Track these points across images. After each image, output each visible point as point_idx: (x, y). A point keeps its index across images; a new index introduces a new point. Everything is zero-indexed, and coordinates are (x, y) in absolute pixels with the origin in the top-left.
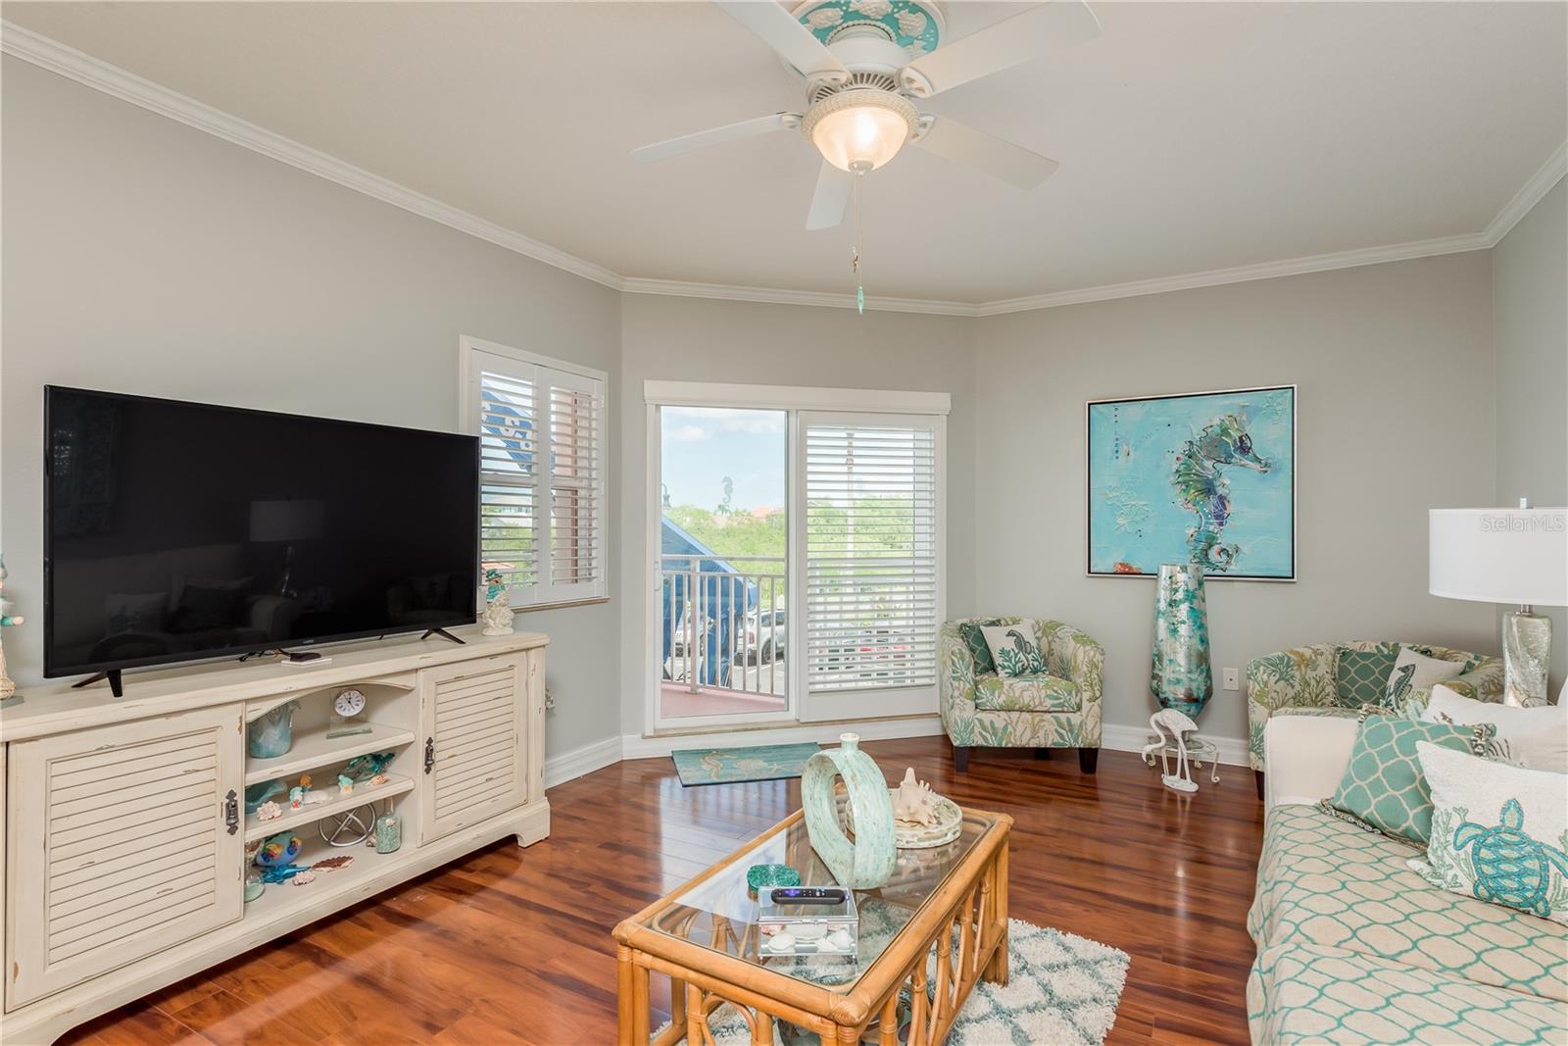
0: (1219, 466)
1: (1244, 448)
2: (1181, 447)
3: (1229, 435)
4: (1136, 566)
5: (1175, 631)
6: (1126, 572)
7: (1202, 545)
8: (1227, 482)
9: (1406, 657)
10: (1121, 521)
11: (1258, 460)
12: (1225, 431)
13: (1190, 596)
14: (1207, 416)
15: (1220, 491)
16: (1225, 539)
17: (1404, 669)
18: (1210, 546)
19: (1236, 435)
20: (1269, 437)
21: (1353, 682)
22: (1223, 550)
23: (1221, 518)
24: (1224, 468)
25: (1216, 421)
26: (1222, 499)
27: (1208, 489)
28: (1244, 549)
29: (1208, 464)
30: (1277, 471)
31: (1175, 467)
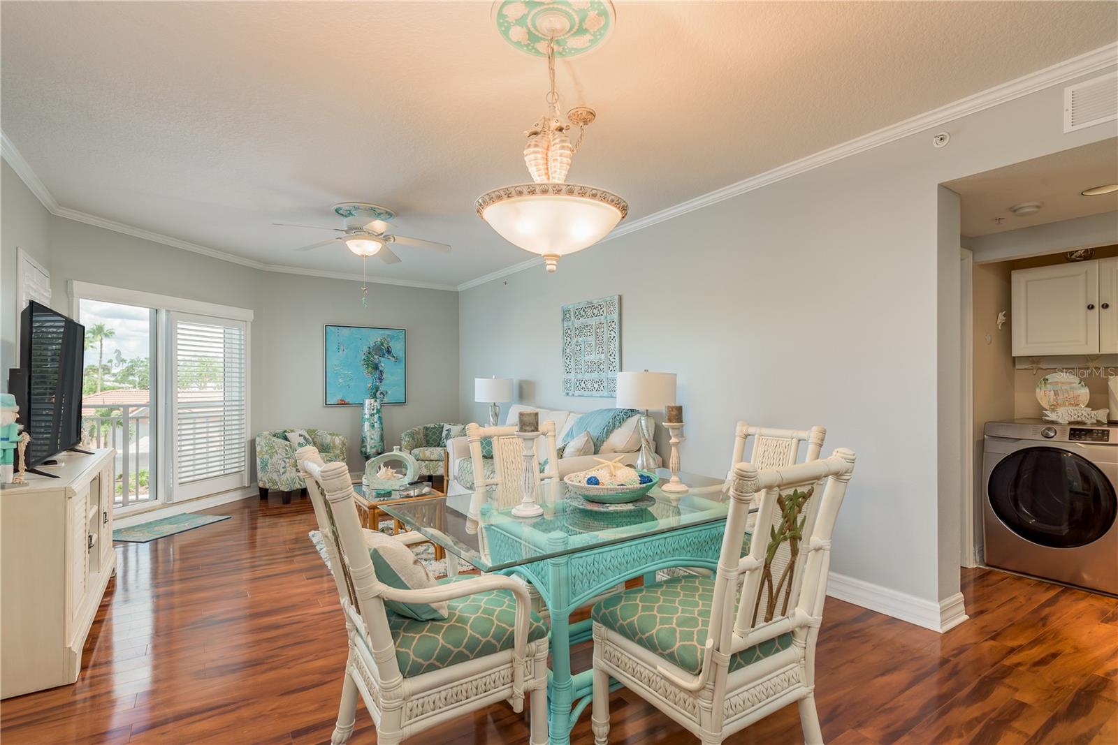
0: (380, 358)
1: (389, 352)
2: (365, 349)
3: (384, 346)
4: (347, 400)
5: (374, 426)
6: (343, 403)
7: (374, 391)
8: (383, 365)
9: (446, 427)
10: (341, 380)
11: (394, 357)
12: (382, 344)
13: (378, 411)
14: (375, 337)
15: (381, 368)
16: (382, 389)
17: (447, 430)
18: (377, 391)
19: (386, 346)
20: (397, 347)
21: (431, 438)
22: (382, 393)
23: (381, 379)
24: (383, 359)
25: (379, 340)
26: (381, 372)
27: (376, 367)
28: (389, 392)
29: (376, 357)
30: (400, 361)
31: (363, 357)
